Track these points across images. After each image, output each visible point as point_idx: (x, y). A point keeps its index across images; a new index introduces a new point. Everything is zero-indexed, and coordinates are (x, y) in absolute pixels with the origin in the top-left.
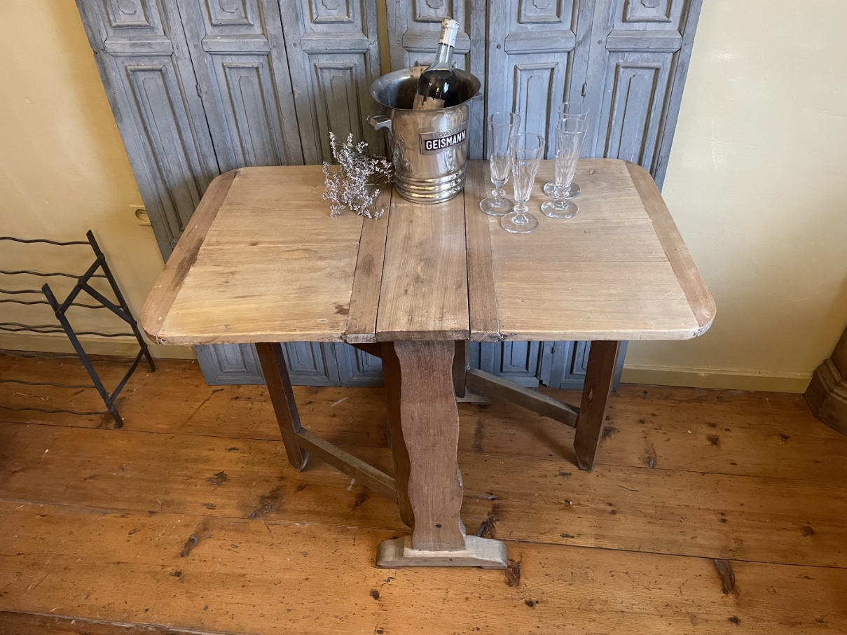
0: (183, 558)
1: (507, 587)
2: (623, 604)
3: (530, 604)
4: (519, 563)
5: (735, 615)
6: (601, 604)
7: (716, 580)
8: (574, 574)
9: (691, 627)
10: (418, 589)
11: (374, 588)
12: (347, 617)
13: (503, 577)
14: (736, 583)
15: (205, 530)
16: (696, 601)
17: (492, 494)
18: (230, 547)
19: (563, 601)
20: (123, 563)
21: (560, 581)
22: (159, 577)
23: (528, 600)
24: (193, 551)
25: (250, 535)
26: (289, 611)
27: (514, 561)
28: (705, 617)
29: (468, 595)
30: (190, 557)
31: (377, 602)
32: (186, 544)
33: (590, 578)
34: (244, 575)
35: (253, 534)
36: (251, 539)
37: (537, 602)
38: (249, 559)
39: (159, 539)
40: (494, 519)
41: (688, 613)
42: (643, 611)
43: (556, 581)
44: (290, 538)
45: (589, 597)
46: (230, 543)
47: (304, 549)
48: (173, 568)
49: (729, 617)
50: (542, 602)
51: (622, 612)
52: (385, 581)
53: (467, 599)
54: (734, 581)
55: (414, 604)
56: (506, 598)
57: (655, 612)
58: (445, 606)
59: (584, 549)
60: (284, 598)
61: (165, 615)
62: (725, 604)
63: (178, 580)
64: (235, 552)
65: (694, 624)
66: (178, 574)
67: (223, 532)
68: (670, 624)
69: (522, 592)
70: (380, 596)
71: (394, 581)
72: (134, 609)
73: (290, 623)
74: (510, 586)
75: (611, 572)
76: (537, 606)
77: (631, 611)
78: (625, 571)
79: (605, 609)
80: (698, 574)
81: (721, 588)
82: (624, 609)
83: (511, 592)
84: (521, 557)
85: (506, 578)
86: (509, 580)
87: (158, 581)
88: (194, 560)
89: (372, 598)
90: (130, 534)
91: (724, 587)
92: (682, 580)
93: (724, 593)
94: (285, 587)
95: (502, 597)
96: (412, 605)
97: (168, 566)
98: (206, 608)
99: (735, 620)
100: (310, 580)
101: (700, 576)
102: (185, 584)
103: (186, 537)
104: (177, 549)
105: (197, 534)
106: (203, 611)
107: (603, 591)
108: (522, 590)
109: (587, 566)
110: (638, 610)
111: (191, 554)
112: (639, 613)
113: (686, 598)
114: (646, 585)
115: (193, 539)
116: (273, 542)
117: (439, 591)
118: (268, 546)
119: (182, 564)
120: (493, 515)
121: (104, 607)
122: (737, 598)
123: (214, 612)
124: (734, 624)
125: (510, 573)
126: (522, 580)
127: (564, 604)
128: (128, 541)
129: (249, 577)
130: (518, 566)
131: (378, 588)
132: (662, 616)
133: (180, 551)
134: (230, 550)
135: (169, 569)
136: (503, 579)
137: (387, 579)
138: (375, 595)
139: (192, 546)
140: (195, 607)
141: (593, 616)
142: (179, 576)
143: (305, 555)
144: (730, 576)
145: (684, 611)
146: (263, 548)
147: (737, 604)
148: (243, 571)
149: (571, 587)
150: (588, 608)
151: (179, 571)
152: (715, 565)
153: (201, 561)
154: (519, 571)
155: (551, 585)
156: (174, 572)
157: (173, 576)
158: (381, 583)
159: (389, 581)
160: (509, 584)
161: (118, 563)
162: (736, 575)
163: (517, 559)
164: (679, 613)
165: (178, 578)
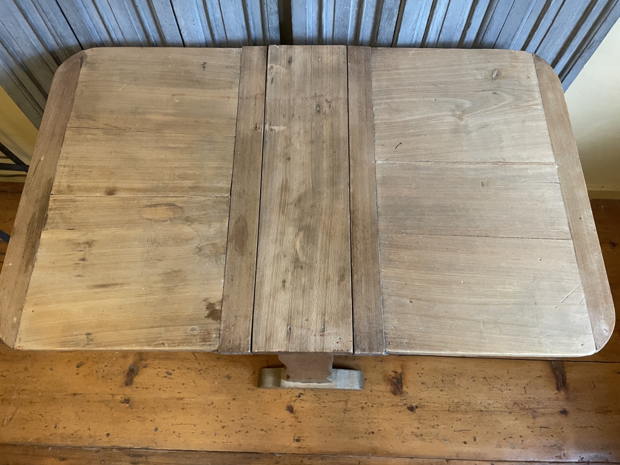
0: (127, 387)
1: (392, 395)
2: (482, 404)
3: (411, 409)
4: (401, 374)
5: (565, 407)
6: (465, 406)
7: (553, 379)
8: (444, 382)
9: (532, 421)
10: (324, 402)
11: (289, 404)
12: (270, 429)
13: (389, 387)
14: (567, 381)
15: (141, 360)
16: (536, 397)
18: (165, 375)
19: (436, 405)
20: (78, 394)
21: (434, 388)
22: (111, 404)
23: (409, 405)
24: (135, 379)
25: (181, 363)
26: (223, 427)
27: (397, 372)
28: (542, 411)
29: (364, 405)
30: (134, 386)
31: (292, 415)
32: (128, 374)
33: (457, 384)
34: (182, 399)
35: (183, 362)
36: (182, 367)
37: (417, 407)
38: (183, 384)
39: (103, 370)
41: (530, 409)
42: (497, 409)
43: (431, 388)
44: (214, 364)
45: (456, 401)
46: (165, 371)
47: (227, 373)
48: (122, 396)
49: (560, 410)
50: (420, 407)
51: (481, 411)
52: (297, 397)
53: (362, 408)
54: (566, 379)
55: (322, 415)
56: (392, 405)
57: (506, 410)
58: (346, 415)
59: (451, 358)
60: (217, 417)
61: (124, 438)
62: (557, 399)
63: (128, 407)
64: (171, 378)
65: (534, 418)
66: (127, 401)
67: (157, 361)
68: (517, 419)
69: (404, 400)
70: (294, 410)
71: (304, 396)
72: (97, 434)
73: (226, 438)
75: (473, 377)
76: (417, 410)
77: (488, 410)
78: (484, 377)
79: (469, 410)
80: (539, 376)
81: (555, 386)
82: (482, 409)
83: (397, 399)
84: (403, 369)
85: (392, 388)
86: (394, 390)
87: (112, 408)
88: (137, 388)
89: (288, 412)
90: (78, 367)
91: (558, 385)
92: (526, 381)
93: (557, 390)
94: (217, 407)
95: (389, 404)
96: (321, 417)
97: (117, 395)
98: (156, 429)
99: (564, 412)
100: (236, 400)
101: (540, 377)
102: (135, 410)
103: (127, 368)
104: (121, 379)
105: (135, 364)
106: (155, 432)
107: (467, 394)
108: (405, 398)
109: (455, 373)
110: (493, 409)
111: (134, 383)
112: (495, 411)
113: (529, 396)
114: (500, 387)
115: (133, 369)
116: (200, 368)
117: (340, 403)
118: (197, 372)
119: (128, 391)
121: (72, 435)
122: (567, 394)
123: (164, 433)
124: (563, 415)
125: (394, 383)
126: (404, 389)
127: (437, 407)
128: (77, 374)
129: (186, 401)
130: (401, 377)
131: (292, 404)
132: (510, 413)
133: (123, 381)
134: (165, 377)
135: (118, 398)
136: (389, 389)
137: (297, 395)
138: (290, 409)
139: (133, 375)
140: (147, 429)
141: (460, 416)
142: (128, 403)
143: (229, 377)
144: (563, 375)
145: (527, 407)
146: (193, 373)
147: (567, 398)
148: (181, 396)
149: (442, 393)
150: (456, 410)
151: (127, 398)
152: (552, 366)
153: (143, 388)
154: (401, 381)
155: (426, 392)
156: (123, 399)
157: (123, 403)
158: (294, 399)
159: (299, 397)
160: (394, 393)
161: (75, 394)
162: (567, 373)
163: (399, 371)
164: (523, 409)
165: (127, 405)
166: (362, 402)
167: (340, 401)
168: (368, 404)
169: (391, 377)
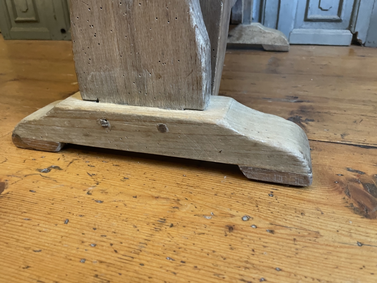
1: (357, 218)
10: (104, 192)
11: (5, 178)
17: (296, 98)
29: (236, 221)
40: (303, 119)
52: (40, 170)
74: (367, 216)
86: (361, 206)
120: (301, 115)
131: (12, 180)
137: (45, 168)
158: (27, 173)
159: (46, 172)
166: (233, 212)
167: (157, 198)
168: (252, 222)
169: (342, 179)
